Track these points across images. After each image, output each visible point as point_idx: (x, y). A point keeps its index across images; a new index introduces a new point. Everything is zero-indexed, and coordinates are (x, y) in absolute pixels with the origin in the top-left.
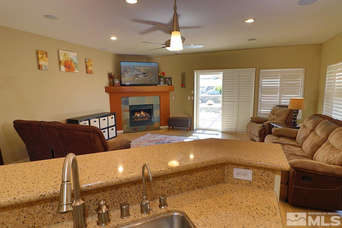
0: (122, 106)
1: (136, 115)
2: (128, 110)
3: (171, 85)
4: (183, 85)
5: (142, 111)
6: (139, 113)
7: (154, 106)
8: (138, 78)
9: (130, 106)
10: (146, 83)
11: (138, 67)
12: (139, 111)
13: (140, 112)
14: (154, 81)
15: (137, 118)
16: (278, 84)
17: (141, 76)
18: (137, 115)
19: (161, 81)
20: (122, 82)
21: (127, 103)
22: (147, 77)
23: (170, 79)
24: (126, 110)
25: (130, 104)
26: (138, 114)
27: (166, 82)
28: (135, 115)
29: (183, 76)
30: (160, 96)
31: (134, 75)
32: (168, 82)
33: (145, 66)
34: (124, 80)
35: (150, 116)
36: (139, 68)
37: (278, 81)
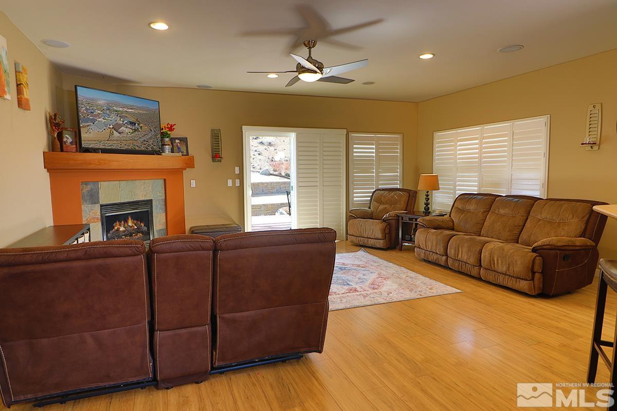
0: (83, 207)
1: (116, 228)
2: (98, 219)
3: (187, 154)
4: (216, 156)
5: (130, 219)
6: (123, 222)
7: (154, 203)
8: (120, 133)
9: (101, 206)
10: (137, 148)
11: (118, 105)
12: (124, 218)
13: (126, 221)
14: (154, 145)
15: (119, 237)
16: (373, 153)
17: (127, 130)
18: (118, 230)
19: (166, 145)
20: (83, 142)
21: (93, 198)
22: (140, 133)
23: (184, 140)
24: (94, 218)
25: (104, 200)
26: (120, 225)
27: (175, 149)
28: (113, 227)
29: (216, 137)
30: (165, 180)
31: (111, 127)
32: (179, 148)
33: (133, 106)
34: (86, 135)
35: (145, 228)
36: (121, 109)
37: (373, 149)
